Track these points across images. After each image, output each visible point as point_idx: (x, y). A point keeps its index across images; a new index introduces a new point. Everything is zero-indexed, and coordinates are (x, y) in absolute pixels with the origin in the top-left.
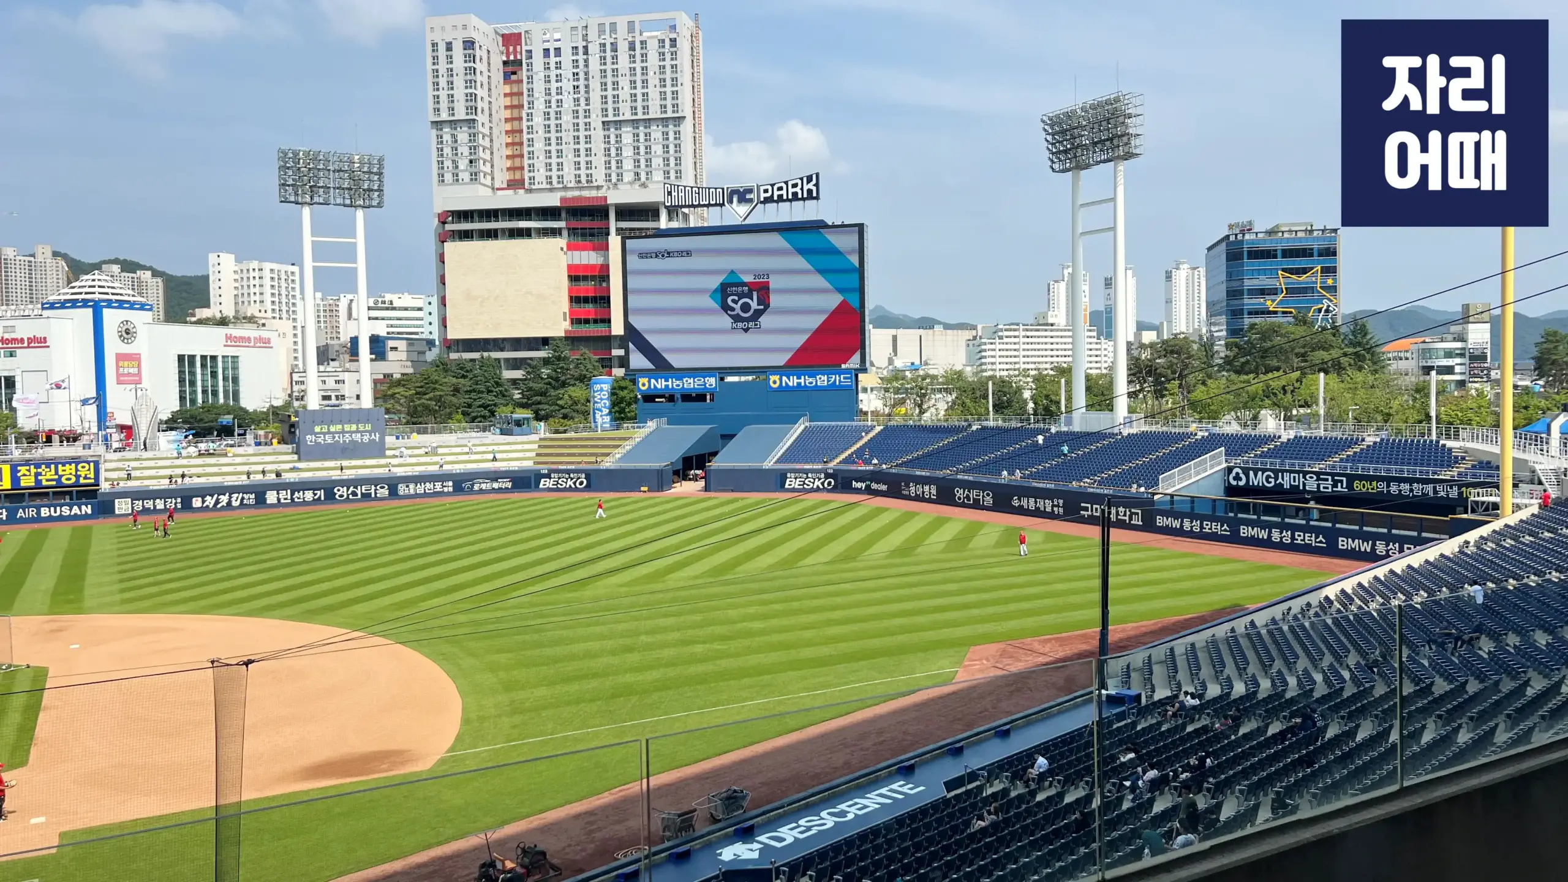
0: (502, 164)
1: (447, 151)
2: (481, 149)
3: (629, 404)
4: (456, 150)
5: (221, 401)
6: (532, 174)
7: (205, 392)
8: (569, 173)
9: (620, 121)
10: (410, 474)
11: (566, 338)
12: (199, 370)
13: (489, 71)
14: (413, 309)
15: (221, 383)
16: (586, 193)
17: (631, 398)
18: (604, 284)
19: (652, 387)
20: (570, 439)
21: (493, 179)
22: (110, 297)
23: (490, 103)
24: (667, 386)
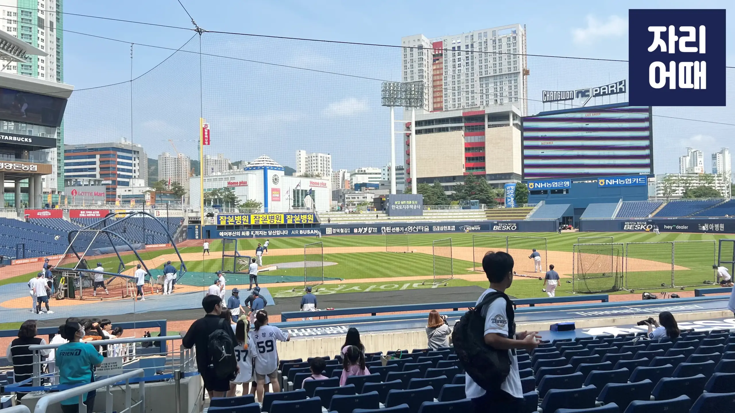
0: (431, 101)
3: (525, 195)
6: (446, 104)
8: (463, 102)
9: (488, 77)
10: (436, 222)
11: (464, 176)
12: (300, 196)
13: (428, 59)
16: (472, 110)
17: (525, 192)
18: (481, 151)
19: (536, 187)
22: (270, 165)
23: (428, 73)
24: (543, 186)
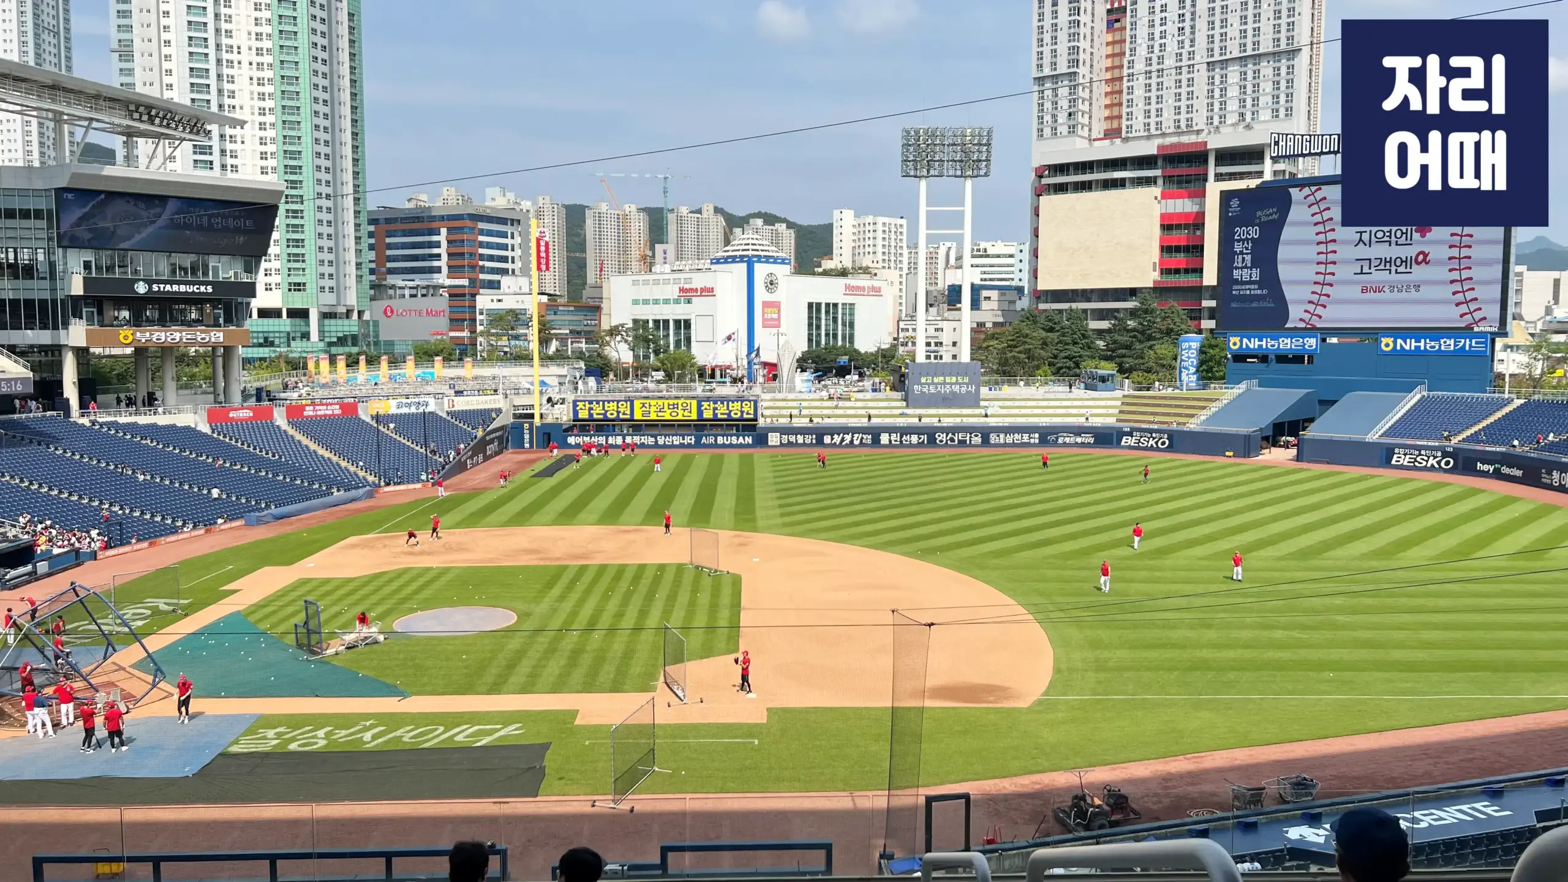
0: (1099, 113)
1: (1048, 105)
2: (1080, 101)
3: (1219, 364)
4: (1056, 104)
5: (840, 343)
6: (1129, 123)
7: (827, 335)
8: (1168, 118)
9: (1227, 60)
10: (1001, 424)
11: (1154, 289)
12: (823, 316)
13: (1093, 22)
14: (1005, 256)
15: (840, 327)
16: (1185, 139)
17: (1221, 357)
18: (1198, 233)
19: (1244, 346)
20: (1154, 398)
21: (1090, 130)
22: (760, 253)
23: (1092, 54)
24: (1260, 346)
